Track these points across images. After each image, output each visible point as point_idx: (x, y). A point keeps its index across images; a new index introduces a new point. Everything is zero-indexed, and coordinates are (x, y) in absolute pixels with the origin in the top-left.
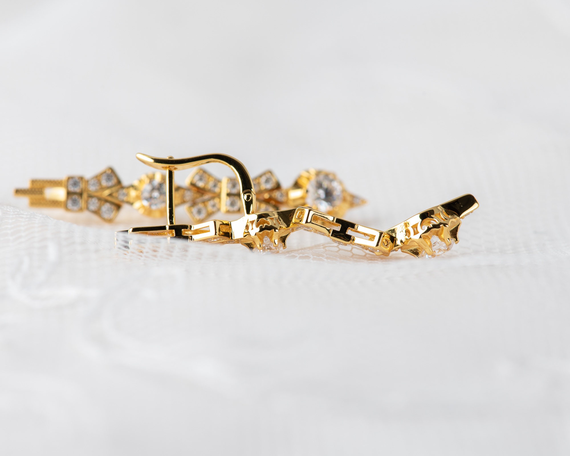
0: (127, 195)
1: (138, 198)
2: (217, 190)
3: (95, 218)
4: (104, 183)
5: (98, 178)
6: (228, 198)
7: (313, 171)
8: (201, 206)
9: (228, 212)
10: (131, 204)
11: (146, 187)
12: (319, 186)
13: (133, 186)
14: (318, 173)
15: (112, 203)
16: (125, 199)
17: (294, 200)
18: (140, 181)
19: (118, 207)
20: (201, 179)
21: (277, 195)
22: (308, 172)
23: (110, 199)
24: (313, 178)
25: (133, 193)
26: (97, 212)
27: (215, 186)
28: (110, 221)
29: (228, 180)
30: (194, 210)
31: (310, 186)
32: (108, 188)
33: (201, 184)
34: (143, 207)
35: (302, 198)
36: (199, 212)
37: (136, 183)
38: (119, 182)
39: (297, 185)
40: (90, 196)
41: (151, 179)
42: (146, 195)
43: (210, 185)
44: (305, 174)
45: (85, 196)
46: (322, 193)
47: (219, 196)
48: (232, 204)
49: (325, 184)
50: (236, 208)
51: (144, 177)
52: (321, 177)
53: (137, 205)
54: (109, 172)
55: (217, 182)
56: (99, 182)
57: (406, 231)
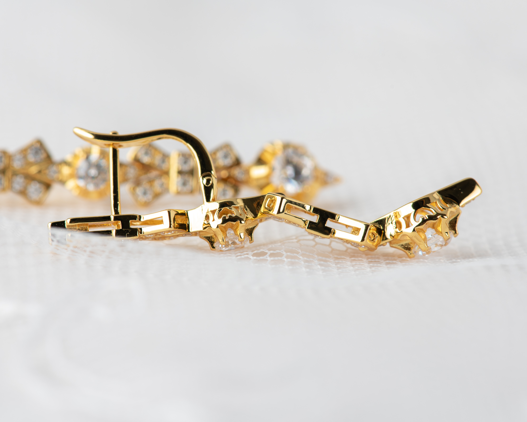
0: (59, 172)
1: (72, 176)
2: (164, 167)
3: (20, 199)
4: (31, 158)
5: (24, 152)
6: (180, 176)
7: (279, 144)
8: (145, 185)
9: (179, 193)
10: (63, 182)
11: (81, 164)
12: (288, 162)
13: (65, 163)
14: (286, 146)
15: (41, 182)
16: (55, 176)
17: (258, 179)
18: (75, 156)
19: (48, 186)
20: (146, 153)
21: (236, 172)
22: (272, 144)
23: (38, 177)
24: (280, 154)
25: (66, 171)
26: (23, 193)
27: (163, 161)
28: (38, 203)
29: (179, 155)
30: (139, 191)
31: (276, 163)
32: (35, 163)
33: (146, 159)
34: (78, 187)
35: (268, 177)
36: (145, 193)
37: (69, 158)
38: (49, 158)
39: (260, 161)
40: (15, 174)
41: (88, 155)
42: (82, 172)
43: (157, 160)
44: (269, 148)
45: (9, 173)
46: (290, 171)
47: (166, 173)
48: (184, 184)
49: (296, 159)
50: (188, 188)
51: (79, 151)
52: (290, 151)
53: (71, 184)
54: (38, 145)
55: (165, 157)
56: (25, 157)
57: (396, 222)
